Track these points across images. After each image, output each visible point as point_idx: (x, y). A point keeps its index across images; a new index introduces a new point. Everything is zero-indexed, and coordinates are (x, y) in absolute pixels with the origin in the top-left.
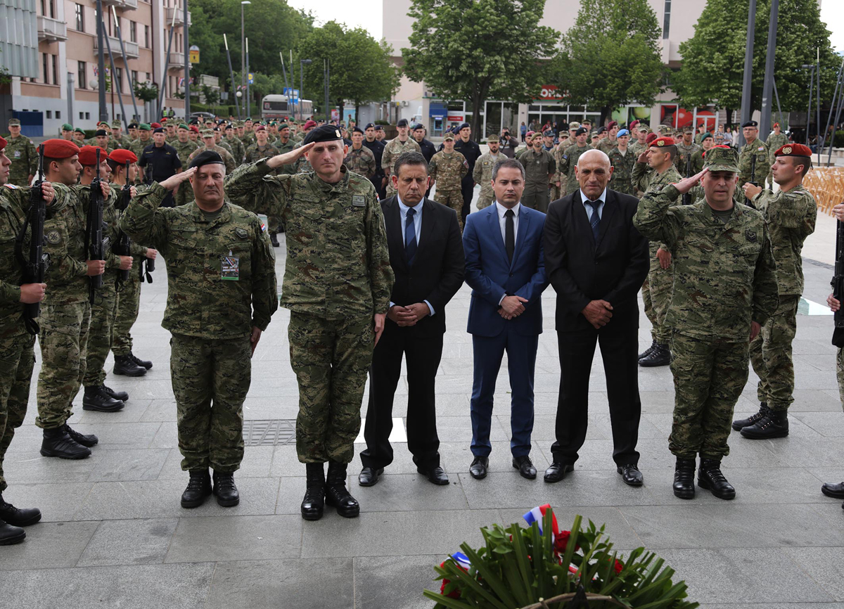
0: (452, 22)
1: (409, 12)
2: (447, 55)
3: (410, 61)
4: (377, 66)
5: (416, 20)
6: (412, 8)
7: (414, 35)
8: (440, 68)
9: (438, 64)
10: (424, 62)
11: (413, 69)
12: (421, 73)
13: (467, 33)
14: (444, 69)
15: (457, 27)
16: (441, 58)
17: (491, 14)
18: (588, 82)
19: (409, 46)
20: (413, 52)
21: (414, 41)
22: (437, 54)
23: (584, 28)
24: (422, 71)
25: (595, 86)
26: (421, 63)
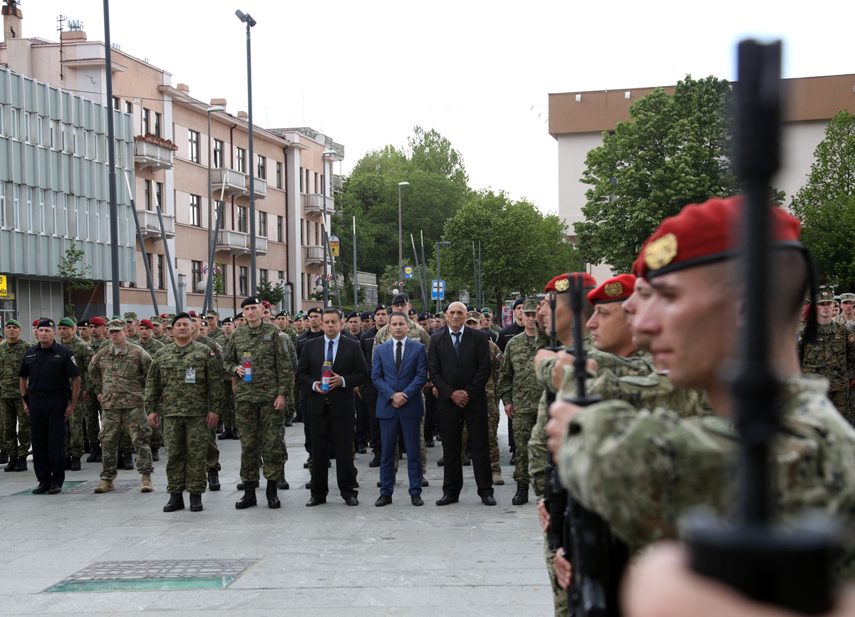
0: (636, 186)
1: (583, 177)
2: (631, 228)
3: (584, 239)
4: (543, 247)
5: (593, 187)
6: (586, 173)
7: (588, 205)
8: (623, 245)
9: (620, 240)
10: (602, 238)
11: (589, 247)
12: (599, 252)
13: (656, 199)
14: (629, 245)
15: (644, 192)
16: (624, 232)
17: (687, 174)
18: (826, 254)
19: (583, 219)
20: (588, 227)
21: (588, 212)
22: (618, 228)
23: (820, 186)
24: (600, 249)
25: (836, 259)
26: (599, 240)
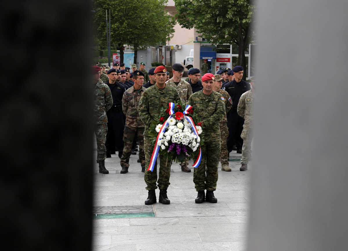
2: (215, 4)
3: (182, 11)
4: (153, 15)
8: (209, 16)
9: (207, 13)
10: (194, 11)
11: (185, 17)
12: (192, 20)
14: (212, 16)
16: (209, 7)
22: (206, 4)
24: (193, 19)
26: (192, 12)
